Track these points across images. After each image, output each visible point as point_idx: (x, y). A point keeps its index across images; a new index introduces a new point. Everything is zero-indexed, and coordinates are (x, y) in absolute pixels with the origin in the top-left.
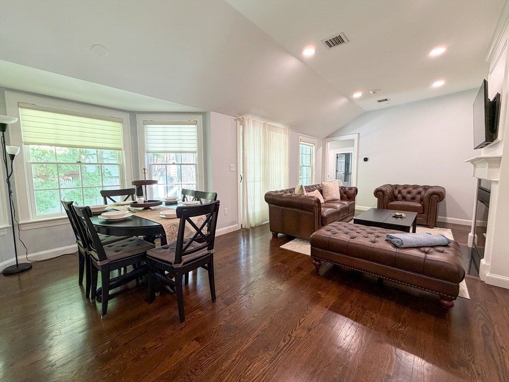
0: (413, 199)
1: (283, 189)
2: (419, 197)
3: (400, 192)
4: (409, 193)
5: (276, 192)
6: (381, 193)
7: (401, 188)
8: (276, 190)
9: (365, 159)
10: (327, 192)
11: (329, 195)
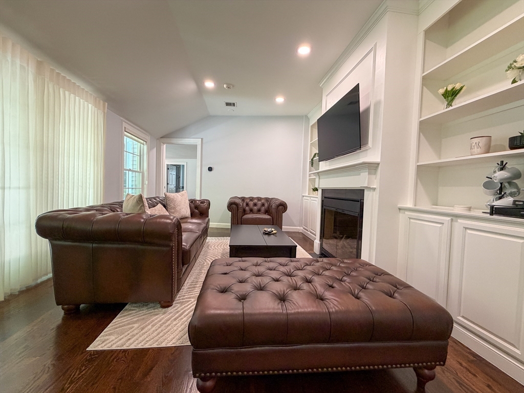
0: (259, 211)
1: (91, 204)
2: (263, 209)
3: (247, 205)
4: (255, 205)
5: (76, 210)
6: (234, 206)
7: (248, 201)
8: (75, 206)
9: (209, 168)
10: (174, 208)
11: (176, 211)
